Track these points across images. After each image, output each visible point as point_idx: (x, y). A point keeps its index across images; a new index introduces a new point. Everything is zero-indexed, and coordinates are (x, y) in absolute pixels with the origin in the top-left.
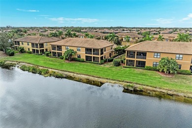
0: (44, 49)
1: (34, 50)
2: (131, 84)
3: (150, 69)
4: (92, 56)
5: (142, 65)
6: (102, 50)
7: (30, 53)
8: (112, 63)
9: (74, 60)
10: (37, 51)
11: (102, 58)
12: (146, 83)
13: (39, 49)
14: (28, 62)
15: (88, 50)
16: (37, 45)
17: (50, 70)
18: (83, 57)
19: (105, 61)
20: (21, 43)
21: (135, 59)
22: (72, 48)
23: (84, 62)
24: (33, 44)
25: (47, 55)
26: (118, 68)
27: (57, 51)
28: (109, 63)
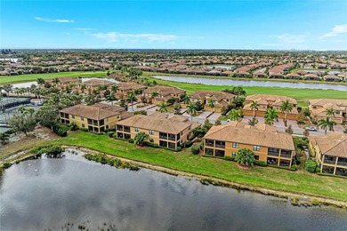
0: (105, 125)
1: (91, 128)
2: (207, 178)
3: (228, 159)
4: (168, 141)
5: (221, 154)
6: (178, 135)
7: (86, 131)
8: (190, 148)
9: (145, 144)
10: (96, 129)
11: (178, 143)
12: (222, 176)
13: (99, 127)
14: (90, 146)
15: (162, 135)
16: (95, 122)
17: (122, 159)
18: (157, 142)
19: (183, 147)
20: (70, 116)
21: (214, 148)
22: (143, 131)
23: (157, 147)
24: (90, 121)
25: (111, 136)
26: (197, 157)
27: (123, 132)
28: (187, 149)
